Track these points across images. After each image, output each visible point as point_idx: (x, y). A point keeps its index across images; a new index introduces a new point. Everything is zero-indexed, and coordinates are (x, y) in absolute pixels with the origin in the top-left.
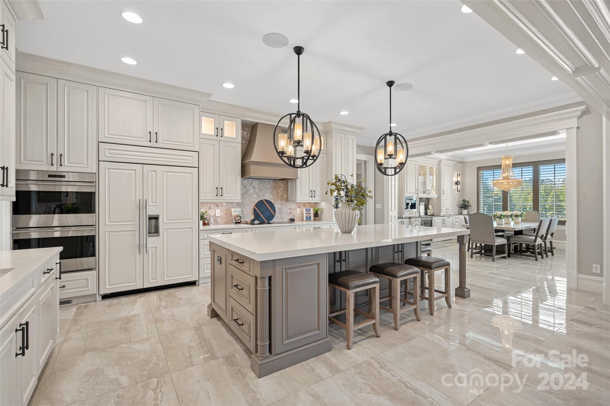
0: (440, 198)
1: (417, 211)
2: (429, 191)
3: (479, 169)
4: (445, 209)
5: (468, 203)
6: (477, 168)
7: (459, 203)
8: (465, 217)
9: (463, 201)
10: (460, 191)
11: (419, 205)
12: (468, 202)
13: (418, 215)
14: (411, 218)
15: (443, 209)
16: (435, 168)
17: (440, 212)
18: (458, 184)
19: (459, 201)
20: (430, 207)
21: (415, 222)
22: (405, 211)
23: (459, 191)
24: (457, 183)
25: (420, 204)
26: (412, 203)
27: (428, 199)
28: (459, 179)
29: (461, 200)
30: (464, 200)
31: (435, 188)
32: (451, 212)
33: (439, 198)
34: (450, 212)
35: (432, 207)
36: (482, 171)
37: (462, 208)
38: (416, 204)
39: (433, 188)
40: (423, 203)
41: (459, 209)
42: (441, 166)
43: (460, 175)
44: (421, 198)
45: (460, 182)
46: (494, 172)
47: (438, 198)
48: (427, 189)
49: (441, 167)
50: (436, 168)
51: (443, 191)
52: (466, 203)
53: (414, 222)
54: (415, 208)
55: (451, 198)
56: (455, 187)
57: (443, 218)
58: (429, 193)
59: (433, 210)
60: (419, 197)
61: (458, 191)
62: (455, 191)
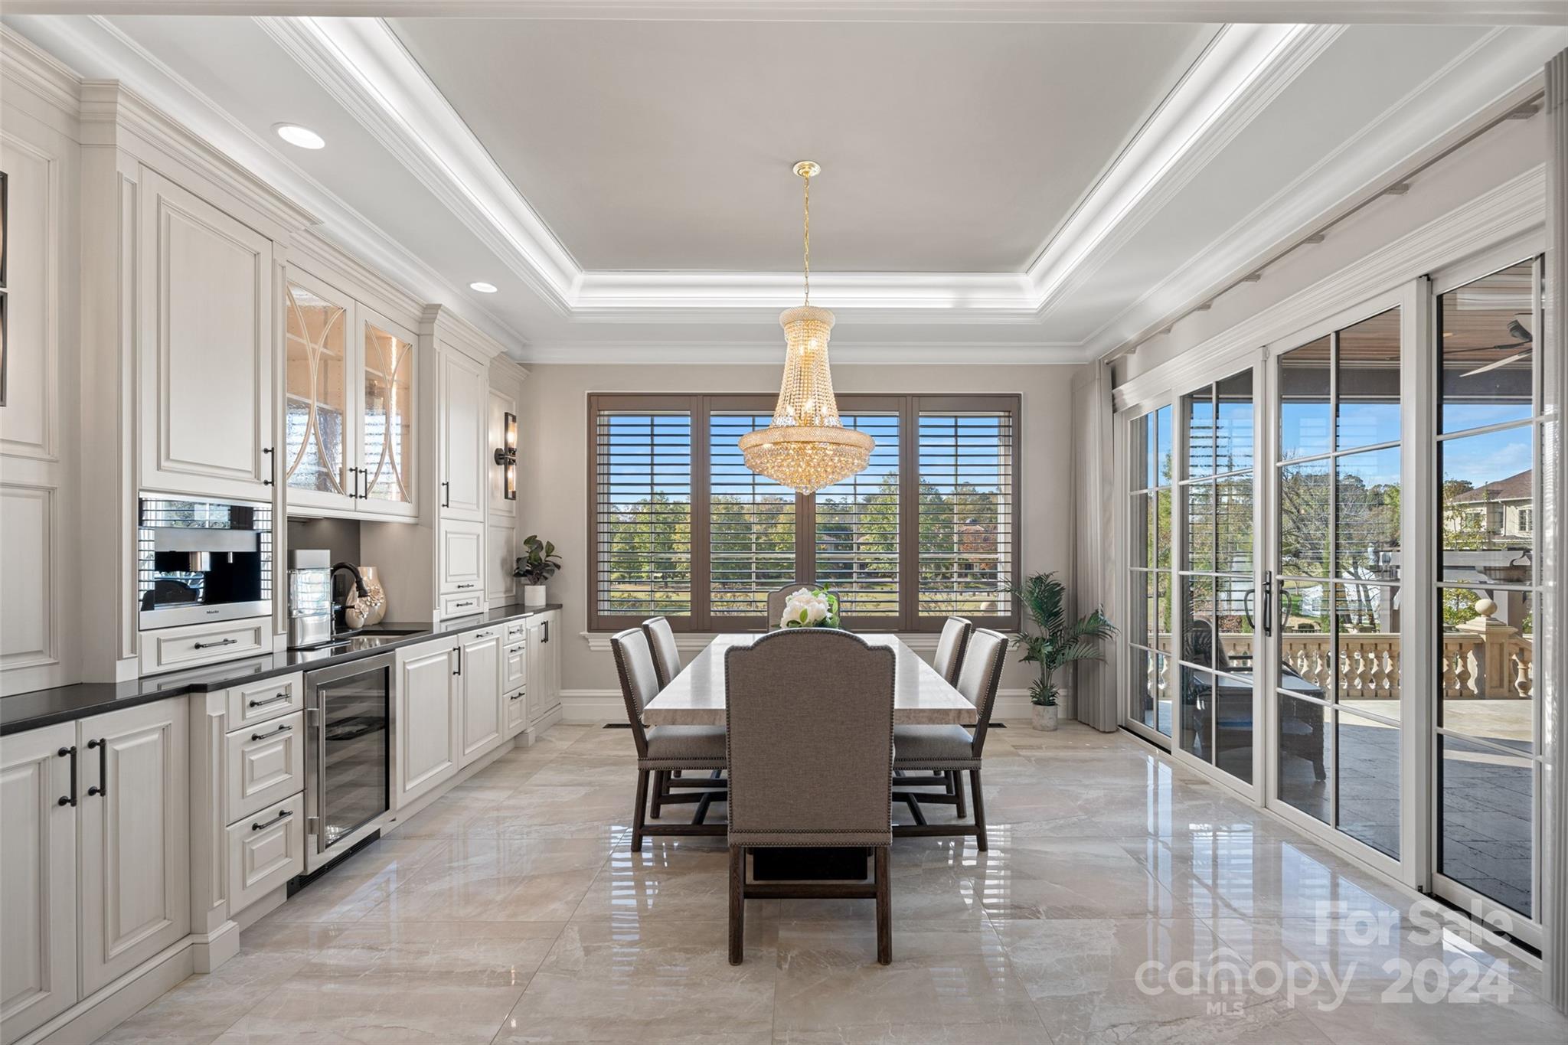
0: (430, 526)
1: (274, 615)
2: (361, 476)
3: (598, 403)
4: (453, 587)
5: (547, 556)
6: (590, 396)
7: (510, 551)
8: (615, 642)
9: (526, 542)
10: (514, 497)
11: (291, 564)
12: (550, 548)
13: (282, 643)
14: (202, 688)
15: (445, 586)
16: (394, 341)
17: (430, 605)
18: (510, 463)
19: (508, 542)
20: (368, 575)
21: (252, 713)
22: (136, 628)
23: (510, 496)
24: (504, 457)
25: (299, 564)
26: (218, 558)
27: (352, 528)
28: (513, 438)
29: (518, 539)
30: (531, 541)
31: (398, 459)
32: (482, 598)
33: (423, 524)
34: (475, 601)
35: (381, 578)
36: (606, 413)
37: (524, 575)
38: (263, 556)
39: (387, 459)
40: (324, 556)
41: (509, 580)
42: (436, 345)
43: (514, 419)
44: (307, 522)
45: (514, 454)
46: (652, 421)
47: (416, 524)
48: (351, 464)
49: (432, 350)
50: (405, 347)
51: (447, 484)
52: (543, 555)
53: (235, 721)
54: (253, 594)
55: (479, 529)
56: (496, 474)
57: (451, 641)
58: (361, 491)
59: (385, 593)
60: (292, 511)
61: (506, 497)
62: (492, 494)
